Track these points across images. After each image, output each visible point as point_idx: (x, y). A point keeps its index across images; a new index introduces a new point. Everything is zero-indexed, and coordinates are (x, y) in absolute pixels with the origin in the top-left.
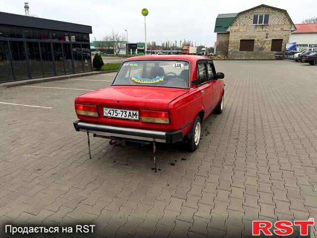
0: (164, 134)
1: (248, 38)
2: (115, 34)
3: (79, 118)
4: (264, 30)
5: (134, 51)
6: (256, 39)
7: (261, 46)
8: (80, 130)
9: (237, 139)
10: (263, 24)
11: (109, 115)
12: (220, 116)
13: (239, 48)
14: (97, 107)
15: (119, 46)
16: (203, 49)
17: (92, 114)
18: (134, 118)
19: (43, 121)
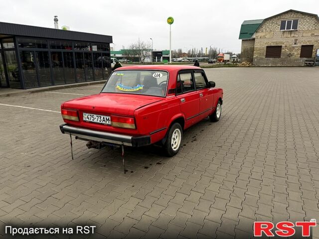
0: (130, 138)
1: (275, 45)
2: (141, 42)
3: (65, 122)
4: (292, 36)
5: (159, 59)
6: (283, 46)
7: (289, 53)
8: (65, 132)
9: (221, 147)
10: (291, 30)
11: (87, 120)
12: (215, 124)
13: (265, 54)
14: (78, 112)
15: (145, 54)
16: (233, 56)
17: (74, 118)
18: (108, 122)
19: (49, 124)
